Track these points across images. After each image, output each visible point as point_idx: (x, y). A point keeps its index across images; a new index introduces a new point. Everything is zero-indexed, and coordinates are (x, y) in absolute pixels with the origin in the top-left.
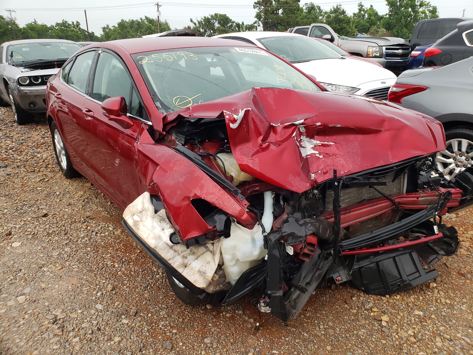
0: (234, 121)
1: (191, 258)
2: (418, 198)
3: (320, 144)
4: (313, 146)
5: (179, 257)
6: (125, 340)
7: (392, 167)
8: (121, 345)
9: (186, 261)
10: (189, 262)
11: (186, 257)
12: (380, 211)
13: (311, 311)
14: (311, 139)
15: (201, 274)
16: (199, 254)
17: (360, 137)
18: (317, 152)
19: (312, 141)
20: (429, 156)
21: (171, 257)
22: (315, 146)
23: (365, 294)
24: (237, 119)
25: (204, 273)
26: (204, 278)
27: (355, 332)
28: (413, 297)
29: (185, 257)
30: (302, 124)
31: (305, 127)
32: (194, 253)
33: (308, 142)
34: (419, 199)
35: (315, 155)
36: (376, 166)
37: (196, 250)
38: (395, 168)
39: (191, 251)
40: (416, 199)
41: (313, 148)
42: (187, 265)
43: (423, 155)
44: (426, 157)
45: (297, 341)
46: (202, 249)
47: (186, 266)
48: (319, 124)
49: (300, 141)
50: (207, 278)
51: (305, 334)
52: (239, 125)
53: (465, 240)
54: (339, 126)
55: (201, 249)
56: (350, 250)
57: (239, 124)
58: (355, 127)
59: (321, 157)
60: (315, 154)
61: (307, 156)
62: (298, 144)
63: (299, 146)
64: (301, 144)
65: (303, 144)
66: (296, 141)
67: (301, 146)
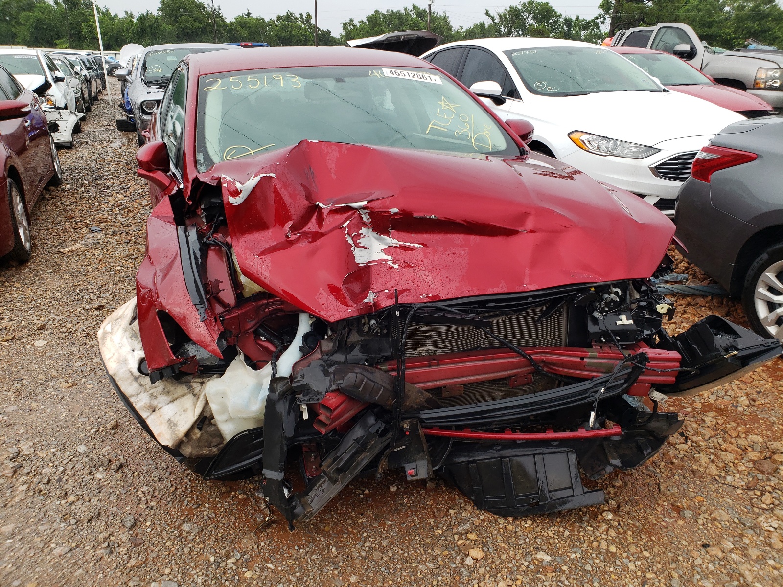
0: (236, 193)
1: (163, 399)
2: (582, 359)
3: (398, 246)
4: (386, 247)
5: (146, 394)
6: (81, 502)
7: (526, 298)
8: (73, 507)
9: (155, 402)
10: (160, 405)
11: (156, 397)
12: (502, 371)
13: (369, 517)
14: (380, 235)
15: (170, 425)
16: (176, 396)
17: (474, 239)
18: (390, 258)
19: (384, 239)
20: (615, 286)
21: (133, 394)
22: (389, 247)
23: (475, 508)
24: (241, 191)
25: (175, 425)
26: (173, 433)
27: (414, 565)
28: (556, 528)
29: (153, 396)
30: (364, 208)
31: (369, 214)
32: (168, 392)
33: (377, 239)
34: (585, 360)
35: (386, 262)
36: (488, 292)
37: (172, 389)
38: (530, 299)
39: (164, 389)
40: (578, 359)
41: (385, 251)
42: (157, 409)
43: (596, 283)
44: (608, 286)
45: (314, 557)
46: (183, 389)
47: (154, 411)
48: (394, 210)
49: (359, 236)
50: (176, 432)
51: (334, 551)
52: (245, 200)
53: (729, 450)
54: (433, 216)
55: (181, 389)
56: (442, 428)
57: (245, 198)
58: (465, 221)
59: (396, 266)
60: (386, 260)
61: (370, 262)
62: (350, 241)
63: (353, 245)
64: (358, 241)
65: (362, 241)
66: (347, 236)
67: (357, 245)
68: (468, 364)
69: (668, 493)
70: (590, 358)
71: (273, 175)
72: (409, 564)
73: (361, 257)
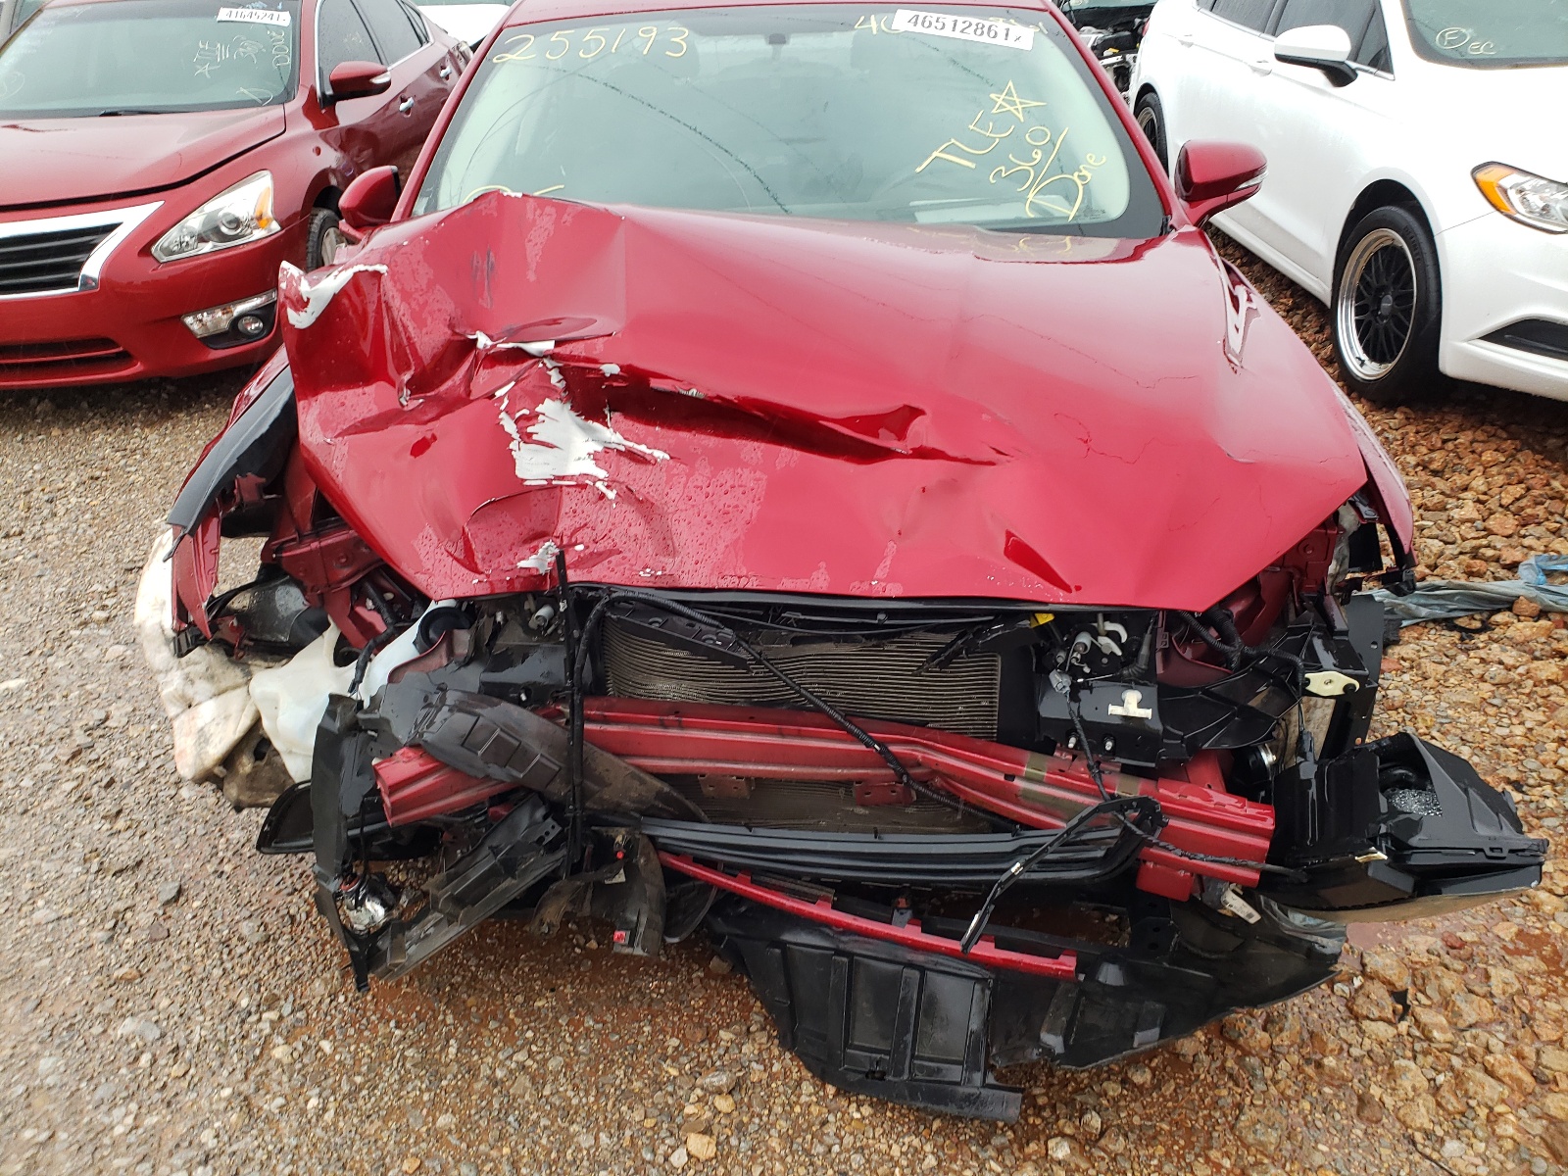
0: (301, 304)
1: (203, 687)
2: (1010, 777)
3: (623, 449)
4: (599, 448)
5: (179, 673)
7: (874, 613)
9: (190, 691)
10: (197, 699)
11: (192, 682)
14: (586, 419)
15: (199, 738)
16: (223, 685)
17: (787, 456)
18: (602, 474)
19: (594, 431)
20: (1108, 617)
21: (161, 668)
22: (607, 450)
23: (776, 1041)
24: (308, 299)
25: (207, 741)
26: (199, 755)
29: (189, 680)
30: (553, 356)
31: (561, 371)
32: (212, 677)
33: (583, 429)
34: (1017, 782)
35: (594, 483)
37: (219, 671)
38: (881, 617)
39: (207, 669)
40: (1001, 778)
41: (596, 457)
42: (194, 704)
44: (1093, 616)
45: (409, 1053)
46: (235, 675)
47: (190, 706)
48: (611, 369)
49: (533, 418)
50: (203, 756)
51: (452, 1050)
52: (318, 319)
54: (693, 392)
55: (233, 674)
56: (699, 861)
57: (317, 315)
59: (611, 495)
60: (596, 479)
61: (560, 478)
62: (510, 427)
63: (516, 436)
64: (529, 430)
65: (539, 430)
66: (503, 415)
67: (527, 438)
68: (747, 738)
69: (1250, 1138)
70: (1029, 779)
71: (383, 269)
72: (566, 1124)
73: (531, 466)
